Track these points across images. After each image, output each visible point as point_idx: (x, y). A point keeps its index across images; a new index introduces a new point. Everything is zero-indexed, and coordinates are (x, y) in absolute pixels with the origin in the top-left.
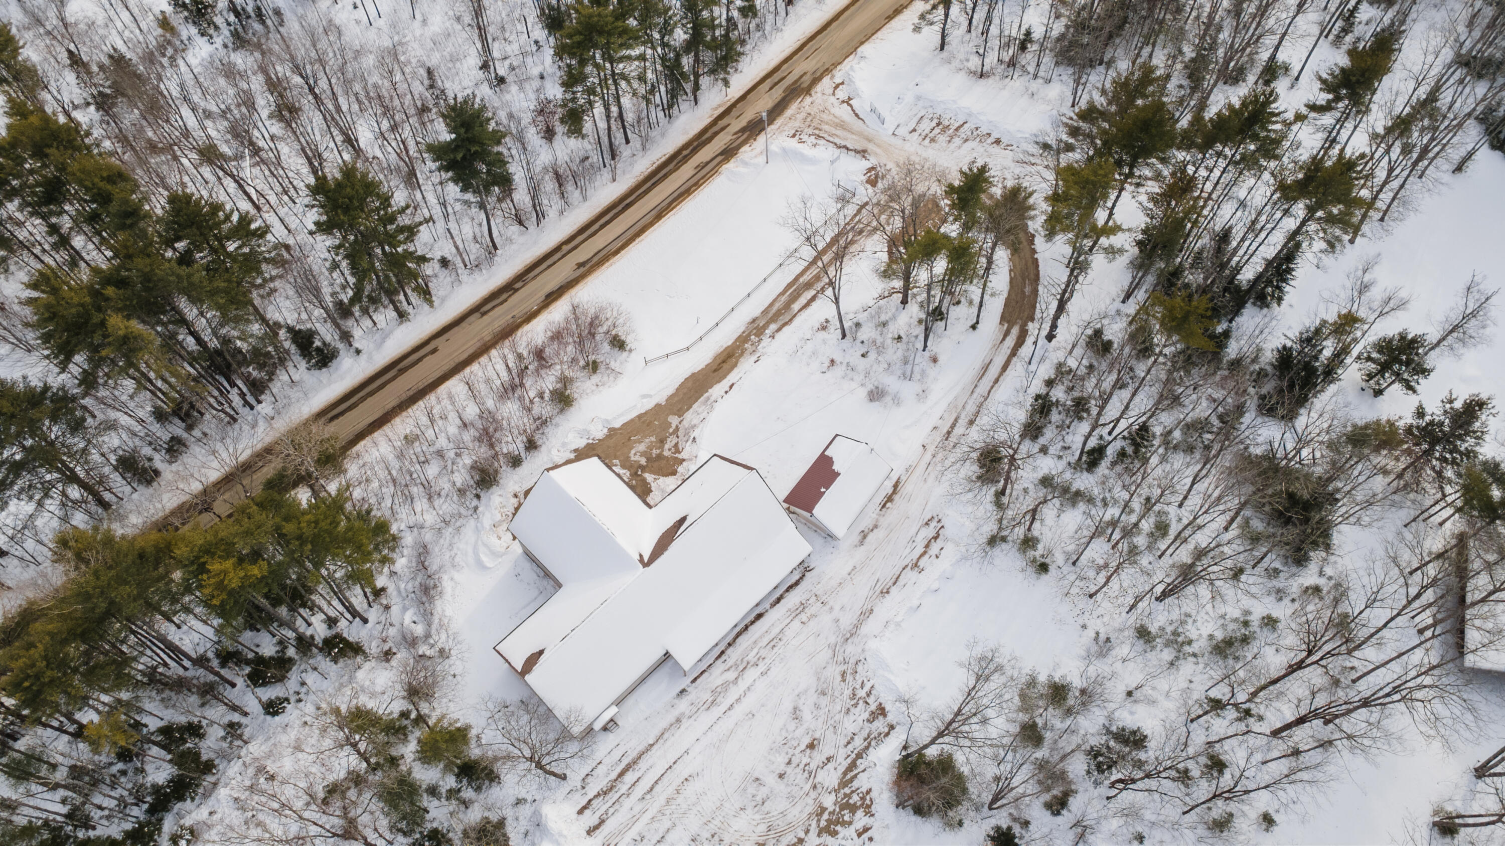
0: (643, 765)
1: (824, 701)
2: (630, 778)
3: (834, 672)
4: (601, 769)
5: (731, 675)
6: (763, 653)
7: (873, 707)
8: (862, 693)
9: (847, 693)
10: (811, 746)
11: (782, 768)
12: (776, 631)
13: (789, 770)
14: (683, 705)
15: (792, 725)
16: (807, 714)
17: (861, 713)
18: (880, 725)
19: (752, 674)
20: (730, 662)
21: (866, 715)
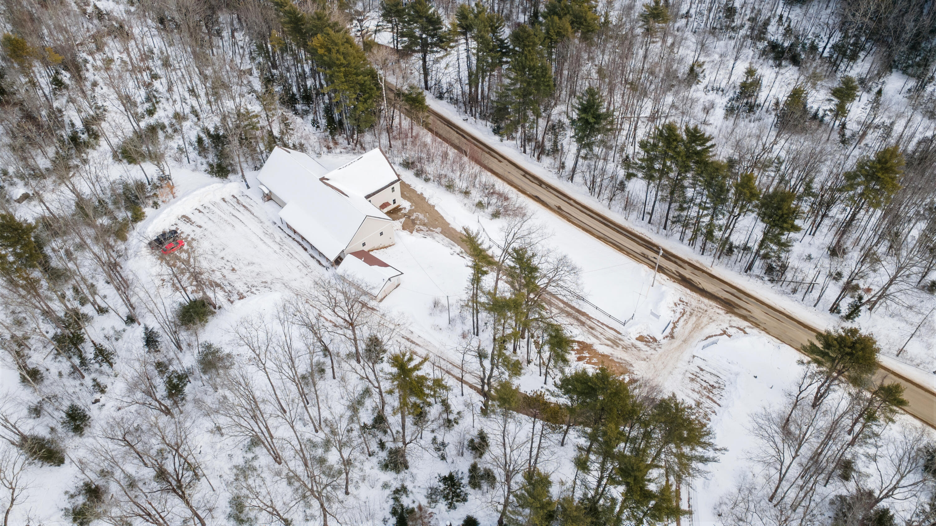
0: (246, 212)
1: (254, 274)
2: (241, 209)
3: (268, 278)
4: (248, 200)
5: (278, 240)
6: (286, 252)
7: (245, 294)
8: (253, 290)
9: (256, 284)
10: (233, 270)
11: (226, 258)
12: (296, 256)
13: (225, 261)
14: (268, 224)
15: (246, 262)
16: (250, 268)
17: (242, 288)
18: (235, 297)
19: (276, 248)
20: (284, 239)
21: (241, 291)
